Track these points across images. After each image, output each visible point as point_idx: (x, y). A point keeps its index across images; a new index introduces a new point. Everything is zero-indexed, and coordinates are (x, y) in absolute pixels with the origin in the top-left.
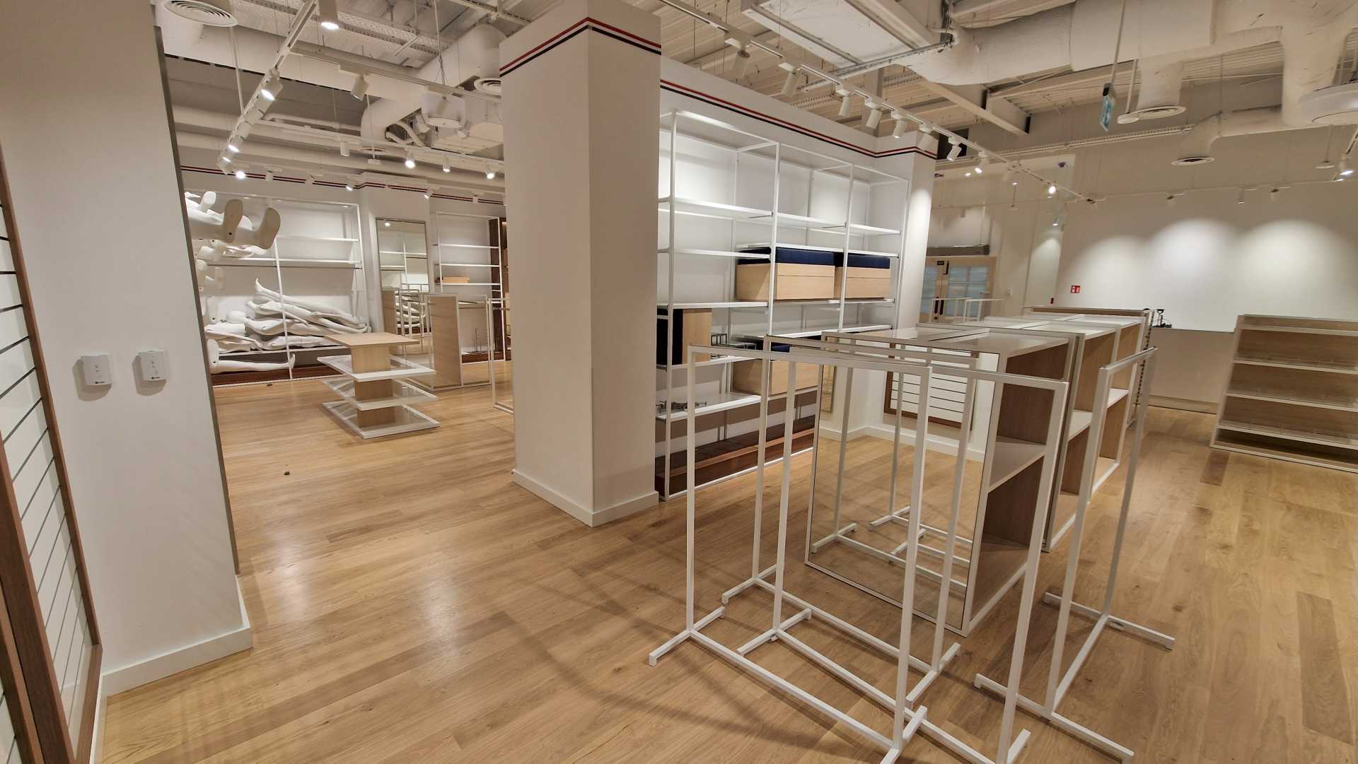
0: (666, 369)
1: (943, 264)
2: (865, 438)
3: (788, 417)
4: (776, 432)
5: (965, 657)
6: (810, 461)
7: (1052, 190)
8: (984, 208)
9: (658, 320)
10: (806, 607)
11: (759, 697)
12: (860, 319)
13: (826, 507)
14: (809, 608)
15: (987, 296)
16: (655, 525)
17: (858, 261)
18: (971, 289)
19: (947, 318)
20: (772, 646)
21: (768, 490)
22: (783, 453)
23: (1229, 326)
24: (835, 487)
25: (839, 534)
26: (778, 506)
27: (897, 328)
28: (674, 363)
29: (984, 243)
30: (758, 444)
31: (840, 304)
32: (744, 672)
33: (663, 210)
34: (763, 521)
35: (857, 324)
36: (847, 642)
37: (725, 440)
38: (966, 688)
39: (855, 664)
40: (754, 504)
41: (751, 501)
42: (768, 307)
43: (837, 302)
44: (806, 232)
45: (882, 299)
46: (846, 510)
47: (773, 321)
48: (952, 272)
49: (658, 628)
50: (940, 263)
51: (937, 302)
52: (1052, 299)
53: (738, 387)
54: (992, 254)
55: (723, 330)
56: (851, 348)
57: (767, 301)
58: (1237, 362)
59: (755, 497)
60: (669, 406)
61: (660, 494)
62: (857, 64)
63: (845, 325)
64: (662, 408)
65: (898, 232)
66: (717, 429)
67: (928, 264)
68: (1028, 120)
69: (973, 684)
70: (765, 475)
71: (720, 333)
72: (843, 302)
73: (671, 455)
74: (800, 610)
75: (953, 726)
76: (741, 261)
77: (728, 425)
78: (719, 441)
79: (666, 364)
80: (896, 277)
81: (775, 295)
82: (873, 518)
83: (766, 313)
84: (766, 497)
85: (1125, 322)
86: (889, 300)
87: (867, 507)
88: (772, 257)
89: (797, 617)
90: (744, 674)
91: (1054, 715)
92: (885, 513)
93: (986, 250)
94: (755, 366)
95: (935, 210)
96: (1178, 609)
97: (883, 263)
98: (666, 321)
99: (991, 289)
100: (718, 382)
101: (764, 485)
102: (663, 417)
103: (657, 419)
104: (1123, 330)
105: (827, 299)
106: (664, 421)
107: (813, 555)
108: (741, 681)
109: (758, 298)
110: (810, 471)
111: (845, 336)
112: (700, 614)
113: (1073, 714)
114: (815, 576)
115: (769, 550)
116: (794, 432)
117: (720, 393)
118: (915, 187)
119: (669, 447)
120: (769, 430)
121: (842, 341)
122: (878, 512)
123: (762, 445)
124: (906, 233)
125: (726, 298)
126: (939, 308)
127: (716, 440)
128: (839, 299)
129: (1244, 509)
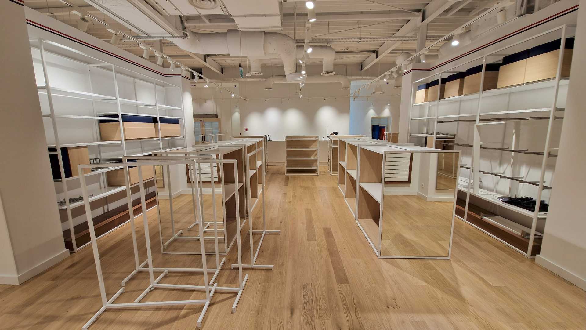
0: (61, 181)
1: (202, 121)
2: (181, 196)
3: (142, 194)
4: (137, 202)
5: (228, 261)
6: (157, 211)
7: (233, 95)
8: (213, 100)
9: (50, 155)
10: (165, 270)
11: (149, 315)
12: (170, 145)
13: (168, 228)
14: (166, 270)
15: (220, 133)
16: (70, 267)
17: (164, 121)
18: (214, 131)
19: (207, 142)
20: (152, 292)
21: (138, 229)
22: (142, 211)
23: (283, 139)
24: (170, 219)
25: (176, 236)
26: (144, 234)
27: (187, 147)
28: (66, 177)
29: (215, 113)
30: (128, 209)
31: (159, 140)
32: (140, 309)
33: (42, 93)
34: (138, 243)
35: (169, 147)
36: (185, 276)
37: (108, 212)
38: (229, 271)
39: (189, 282)
40: (131, 237)
41: (130, 236)
42: (122, 143)
43: (158, 138)
44: (137, 107)
45: (178, 136)
46: (177, 226)
47: (126, 150)
48: (205, 124)
49: (85, 314)
50: (201, 121)
51: (202, 136)
52: (240, 134)
53: (111, 184)
54: (219, 117)
55: (97, 156)
56: (167, 157)
57: (121, 140)
58: (288, 149)
59: (131, 234)
60: (67, 201)
61: (70, 250)
62: (148, 36)
63: (164, 148)
64: (62, 203)
65: (180, 108)
66: (102, 208)
67: (195, 121)
68: (222, 69)
69: (231, 268)
70: (135, 223)
71: (95, 158)
72: (161, 139)
73: (74, 227)
74: (162, 272)
75: (226, 284)
76: (102, 121)
77: (109, 204)
78: (104, 213)
79: (61, 178)
80: (183, 127)
81: (125, 136)
82: (188, 226)
83: (121, 146)
84: (137, 232)
85: (258, 140)
86: (181, 137)
87: (186, 222)
88: (120, 119)
89: (162, 275)
90: (140, 310)
91: (254, 265)
92: (194, 222)
93: (216, 116)
94: (119, 172)
95: (194, 100)
96: (281, 222)
97: (176, 121)
98: (56, 155)
99: (221, 131)
100: (99, 183)
101: (135, 227)
102: (64, 207)
103: (60, 210)
104: (257, 142)
105: (153, 138)
106: (66, 210)
107: (165, 249)
108: (139, 313)
109: (115, 139)
110: (157, 216)
111: (164, 153)
112: (110, 296)
113: (259, 263)
114: (167, 257)
115: (143, 254)
116: (146, 200)
117: (101, 188)
118: (184, 90)
119: (72, 223)
120: (133, 202)
121: (163, 155)
122: (191, 223)
123: (131, 209)
124: (183, 108)
125: (96, 140)
126: (204, 138)
127: (103, 213)
128: (159, 137)
129: (293, 190)
